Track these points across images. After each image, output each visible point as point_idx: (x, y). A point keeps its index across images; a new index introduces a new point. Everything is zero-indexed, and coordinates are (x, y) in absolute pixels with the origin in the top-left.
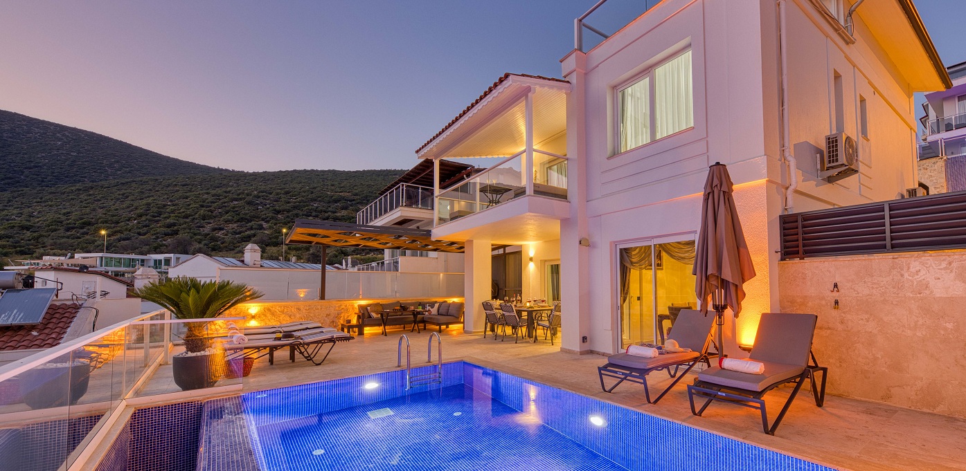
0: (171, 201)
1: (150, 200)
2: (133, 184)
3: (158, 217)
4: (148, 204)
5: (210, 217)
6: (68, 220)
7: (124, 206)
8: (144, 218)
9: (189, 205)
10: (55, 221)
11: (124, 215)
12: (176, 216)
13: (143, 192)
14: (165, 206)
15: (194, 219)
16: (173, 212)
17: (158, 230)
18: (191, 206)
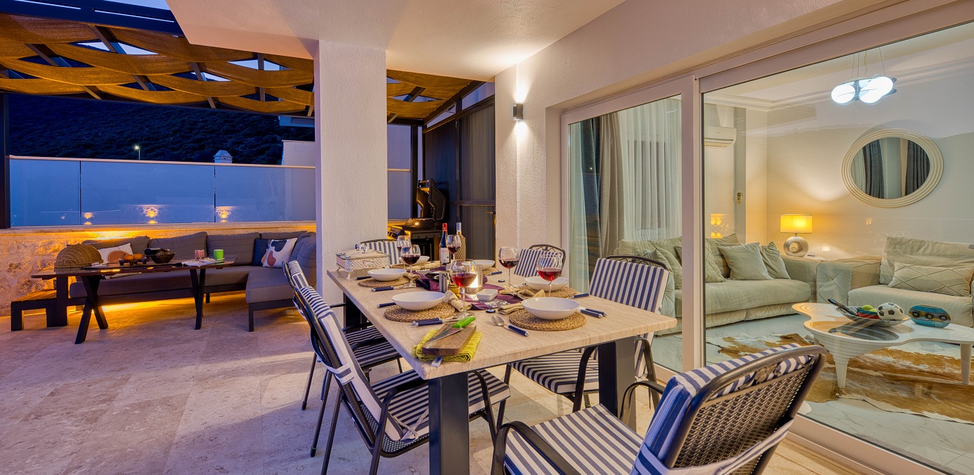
0: (202, 118)
1: (186, 118)
3: (189, 133)
4: (183, 121)
6: (120, 138)
8: (178, 135)
9: (216, 121)
12: (204, 132)
14: (196, 122)
16: (202, 128)
17: (188, 145)
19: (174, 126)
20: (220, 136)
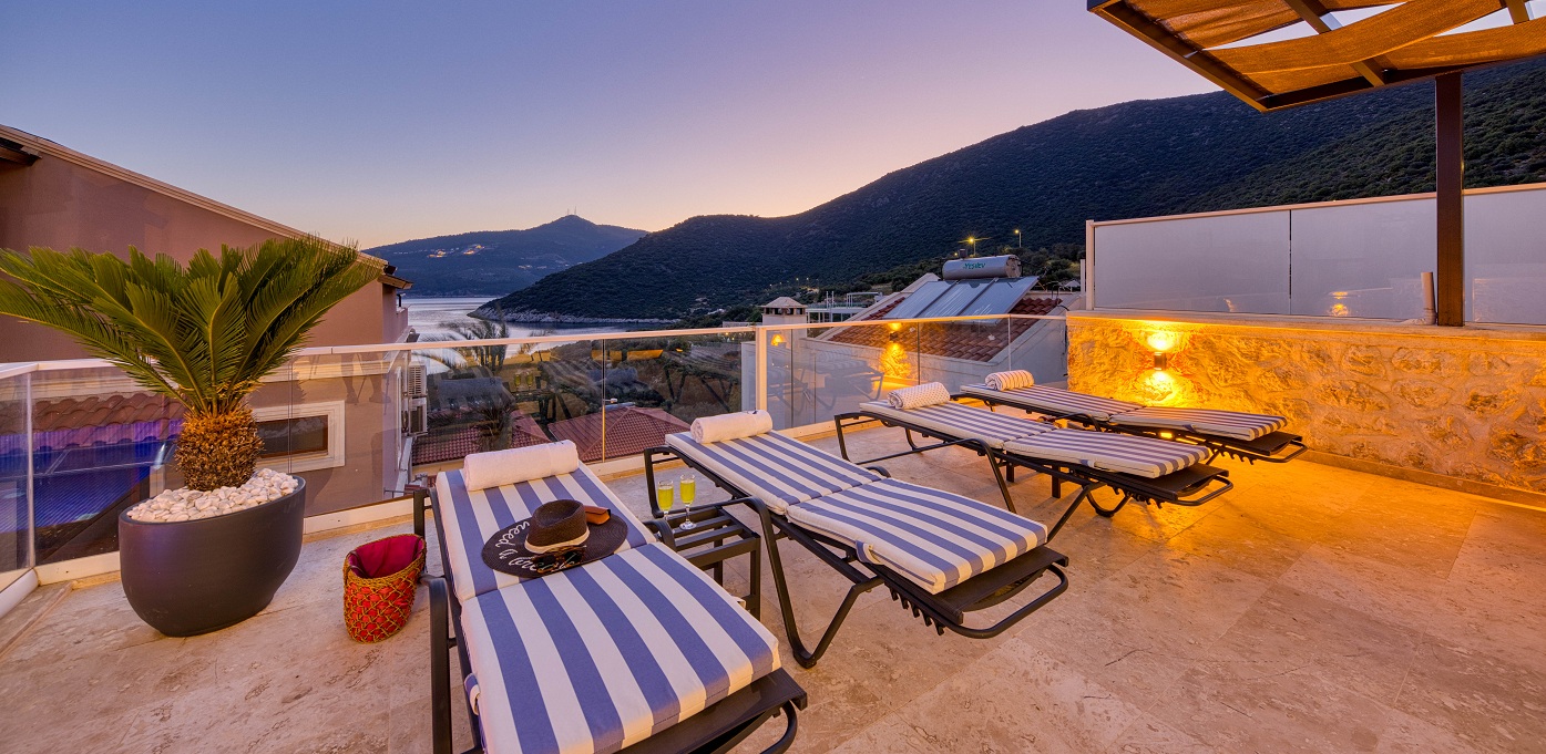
1: (1415, 143)
2: (1393, 127)
3: (1424, 165)
4: (1412, 149)
5: (1527, 147)
6: (1303, 192)
7: (1376, 161)
8: (1401, 173)
9: (1483, 135)
10: (1290, 196)
11: (1374, 173)
13: (1406, 135)
15: (1491, 156)
18: (1488, 135)
19: (1392, 160)
20: (1495, 160)
